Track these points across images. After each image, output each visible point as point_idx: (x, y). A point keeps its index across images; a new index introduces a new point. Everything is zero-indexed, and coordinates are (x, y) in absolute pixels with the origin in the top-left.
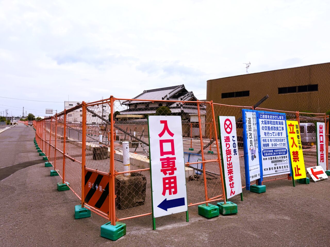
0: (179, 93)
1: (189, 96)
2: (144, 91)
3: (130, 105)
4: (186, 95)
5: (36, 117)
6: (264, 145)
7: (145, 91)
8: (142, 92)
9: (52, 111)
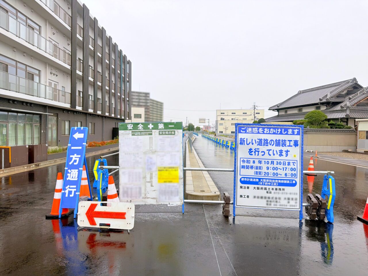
0: (348, 91)
1: (364, 94)
2: (298, 92)
3: (279, 111)
4: (359, 92)
5: (195, 127)
7: (300, 91)
8: (297, 93)
9: (205, 120)
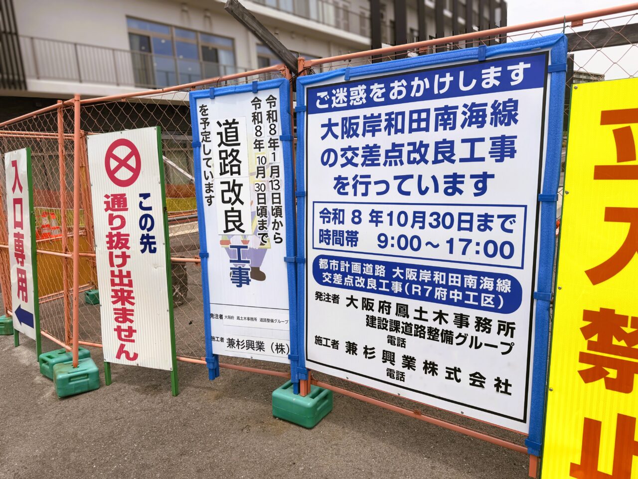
6: (325, 236)
